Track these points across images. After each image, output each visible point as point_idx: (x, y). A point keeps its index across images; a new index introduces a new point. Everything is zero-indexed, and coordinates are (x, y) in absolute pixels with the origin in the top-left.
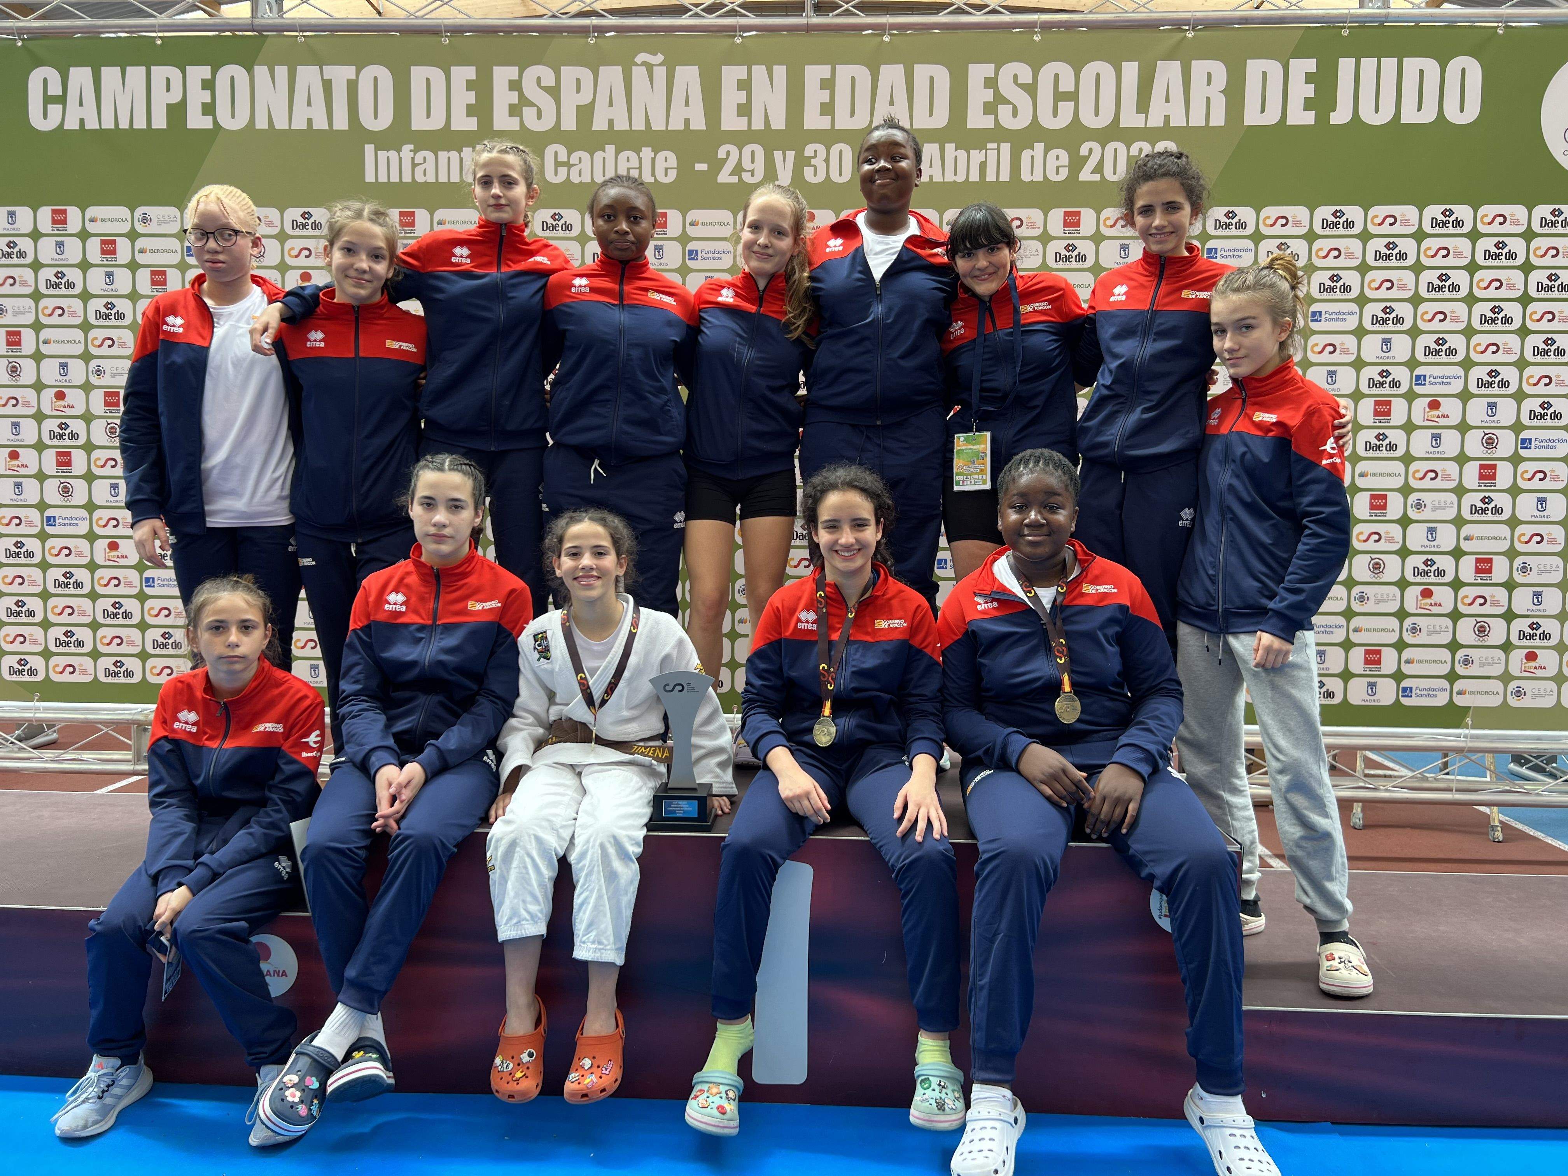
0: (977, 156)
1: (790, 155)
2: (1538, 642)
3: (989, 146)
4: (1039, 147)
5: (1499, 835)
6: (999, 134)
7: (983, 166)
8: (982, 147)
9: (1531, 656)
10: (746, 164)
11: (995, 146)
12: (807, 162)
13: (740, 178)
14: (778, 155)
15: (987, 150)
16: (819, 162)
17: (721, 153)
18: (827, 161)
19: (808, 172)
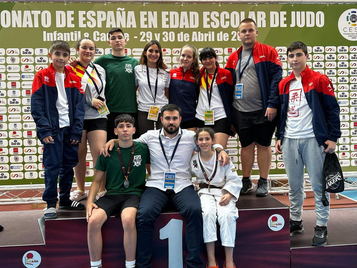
0: (206, 35)
1: (159, 34)
2: (345, 151)
3: (209, 32)
4: (221, 32)
5: (338, 198)
6: (211, 29)
7: (208, 37)
8: (207, 33)
9: (344, 154)
10: (147, 37)
11: (210, 32)
12: (163, 36)
13: (146, 40)
14: (156, 34)
15: (208, 33)
16: (166, 36)
17: (141, 34)
18: (168, 36)
19: (164, 39)
